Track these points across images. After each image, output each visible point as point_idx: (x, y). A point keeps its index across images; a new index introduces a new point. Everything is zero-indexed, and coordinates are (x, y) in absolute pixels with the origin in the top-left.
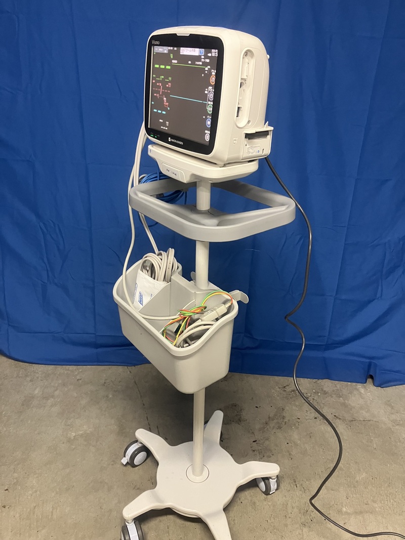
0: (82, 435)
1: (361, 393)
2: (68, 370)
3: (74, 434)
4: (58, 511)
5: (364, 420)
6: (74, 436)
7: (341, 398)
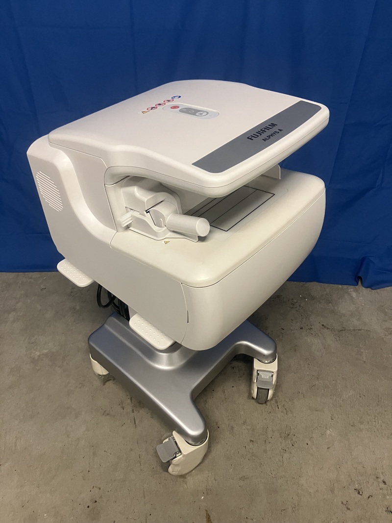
0: (46, 355)
1: (352, 297)
2: (31, 278)
3: (38, 353)
4: (22, 441)
5: (354, 330)
6: (39, 356)
7: (330, 304)
